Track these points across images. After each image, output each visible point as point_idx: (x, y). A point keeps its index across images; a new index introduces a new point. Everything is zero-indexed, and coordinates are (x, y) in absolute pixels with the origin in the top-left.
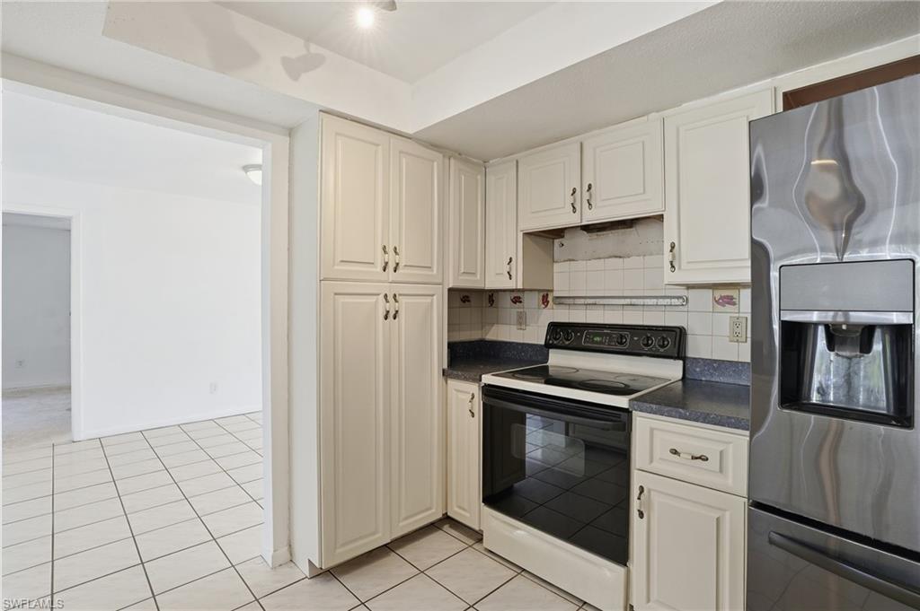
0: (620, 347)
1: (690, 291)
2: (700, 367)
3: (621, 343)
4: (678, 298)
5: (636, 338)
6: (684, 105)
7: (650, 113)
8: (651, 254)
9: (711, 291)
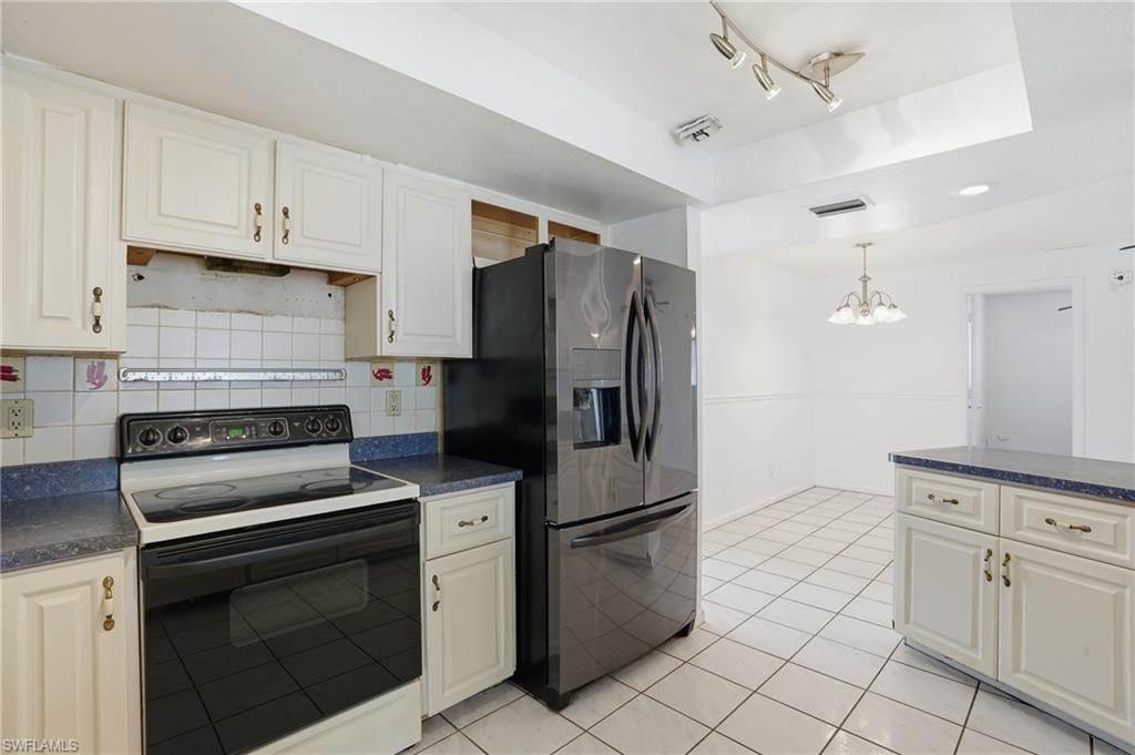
0: (278, 439)
1: (348, 363)
2: (361, 447)
3: (275, 433)
4: (335, 371)
5: (297, 424)
6: (399, 166)
7: (366, 153)
8: (302, 316)
9: (369, 364)
